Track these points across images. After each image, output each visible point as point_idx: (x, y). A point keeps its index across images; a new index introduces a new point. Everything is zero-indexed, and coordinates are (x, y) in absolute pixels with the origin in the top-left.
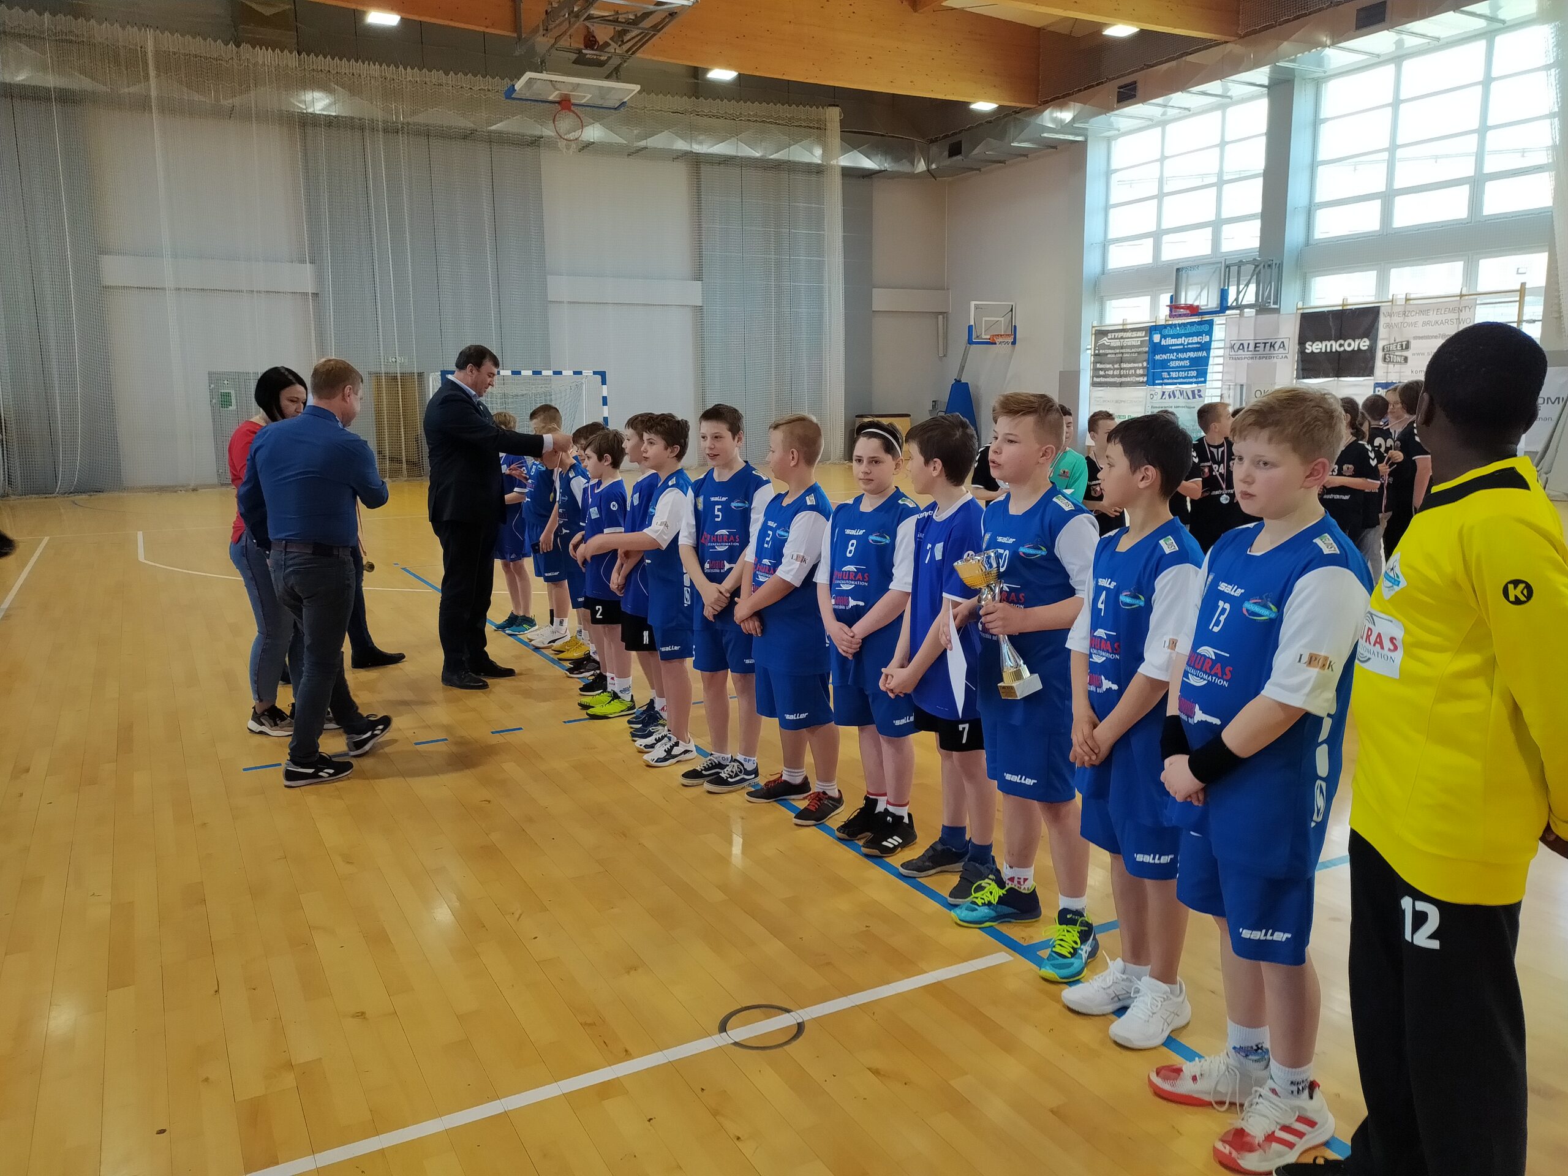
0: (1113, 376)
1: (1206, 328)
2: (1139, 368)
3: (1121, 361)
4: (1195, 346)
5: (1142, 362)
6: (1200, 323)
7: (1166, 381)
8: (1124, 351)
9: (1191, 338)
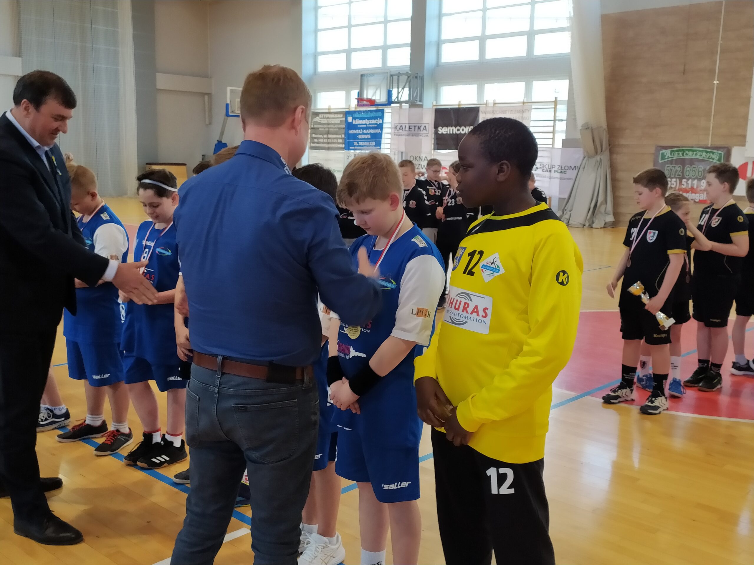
0: (323, 143)
1: (379, 114)
2: (340, 138)
3: (328, 133)
4: (374, 126)
5: (341, 134)
6: (376, 111)
7: (356, 148)
8: (329, 126)
9: (371, 120)
